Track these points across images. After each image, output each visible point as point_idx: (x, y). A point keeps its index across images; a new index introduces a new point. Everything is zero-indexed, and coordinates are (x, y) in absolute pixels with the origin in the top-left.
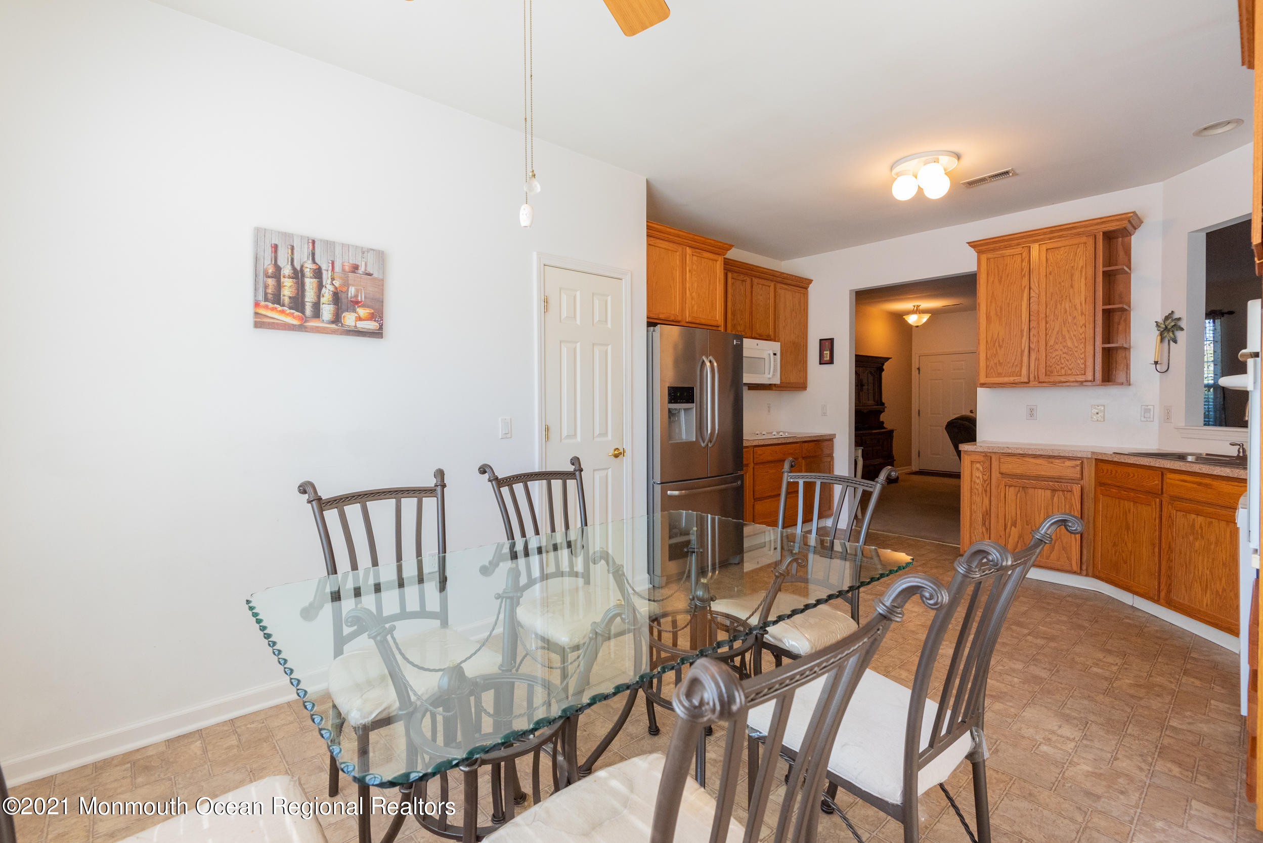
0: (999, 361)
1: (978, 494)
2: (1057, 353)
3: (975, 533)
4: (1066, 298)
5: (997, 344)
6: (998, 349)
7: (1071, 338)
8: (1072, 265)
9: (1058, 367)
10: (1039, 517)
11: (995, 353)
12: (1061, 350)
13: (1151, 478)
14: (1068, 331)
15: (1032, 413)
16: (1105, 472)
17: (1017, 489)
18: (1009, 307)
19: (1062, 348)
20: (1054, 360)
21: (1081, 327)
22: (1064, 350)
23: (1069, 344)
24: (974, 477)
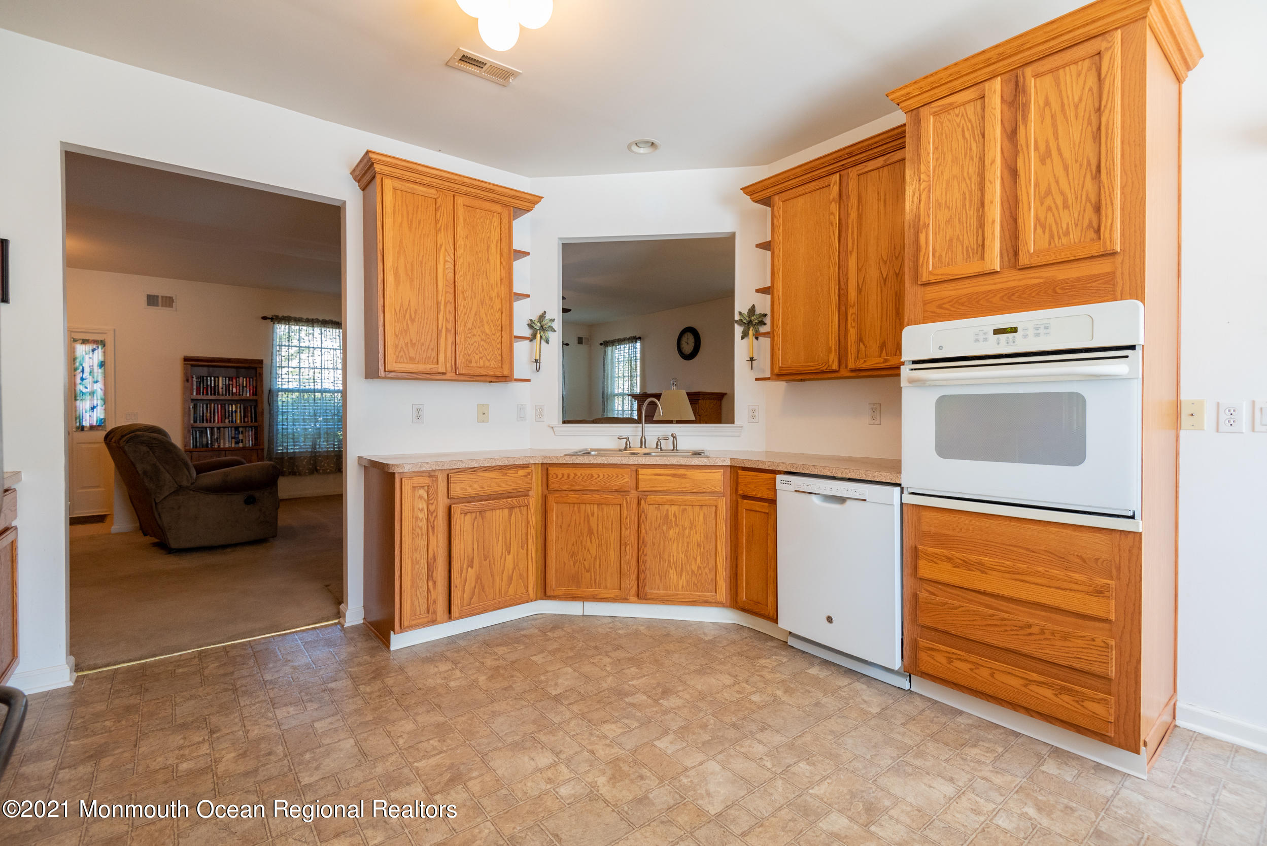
0: (411, 341)
1: (422, 534)
2: (475, 339)
4: (483, 274)
5: (408, 316)
6: (409, 322)
7: (488, 323)
8: (488, 234)
9: (477, 357)
10: (497, 546)
11: (405, 328)
12: (479, 336)
13: (620, 476)
14: (486, 314)
15: (418, 414)
16: (560, 476)
17: (474, 515)
18: (422, 267)
19: (481, 334)
20: (473, 347)
21: (498, 312)
22: (483, 337)
23: (487, 331)
24: (416, 510)
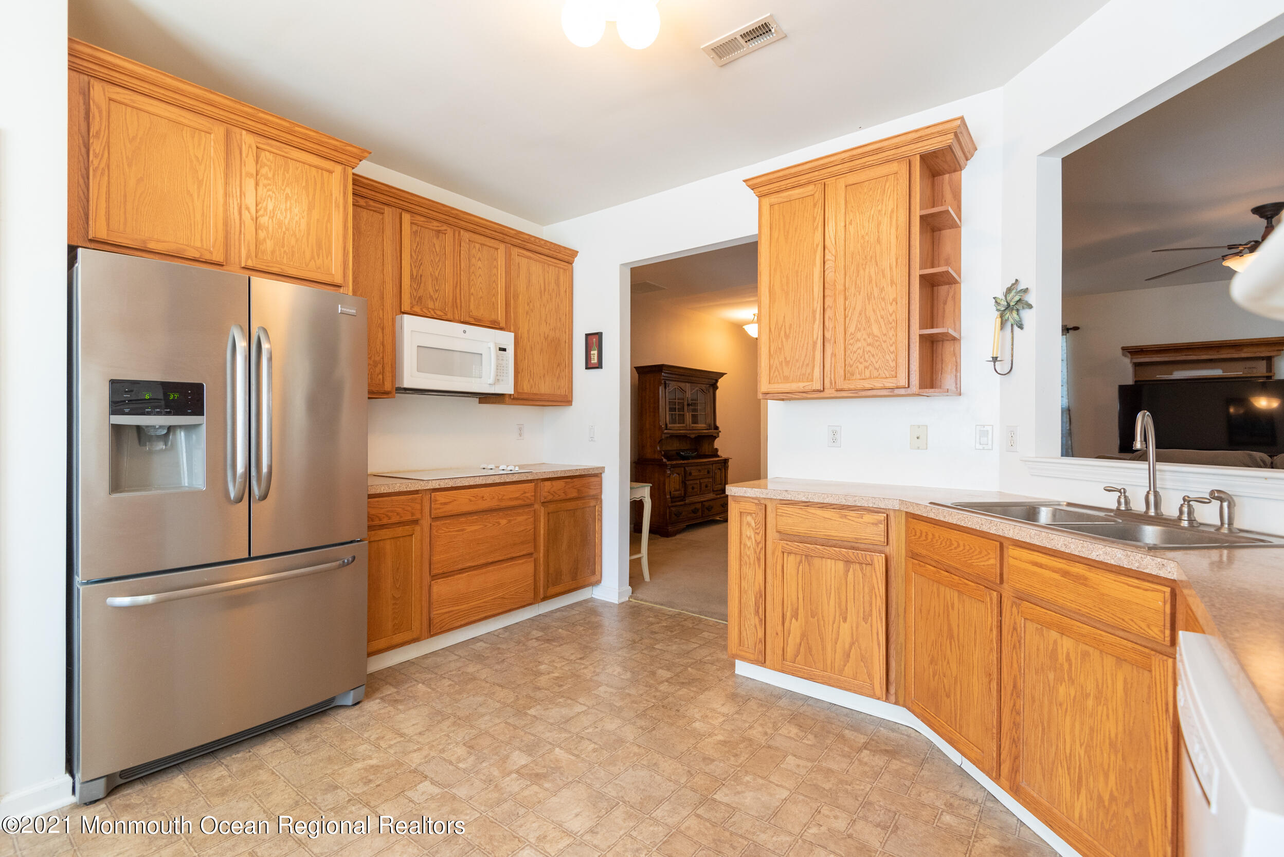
0: (785, 358)
1: (750, 564)
2: (859, 344)
3: (746, 626)
4: (871, 260)
5: (782, 333)
6: (784, 340)
7: (877, 321)
8: (879, 208)
9: (861, 367)
10: (829, 605)
11: (780, 346)
12: (865, 340)
13: (984, 553)
14: (874, 311)
15: (835, 437)
16: (918, 534)
17: (798, 558)
18: (797, 276)
19: (867, 337)
20: (855, 355)
21: (891, 304)
22: (869, 340)
23: (876, 331)
24: (744, 536)
